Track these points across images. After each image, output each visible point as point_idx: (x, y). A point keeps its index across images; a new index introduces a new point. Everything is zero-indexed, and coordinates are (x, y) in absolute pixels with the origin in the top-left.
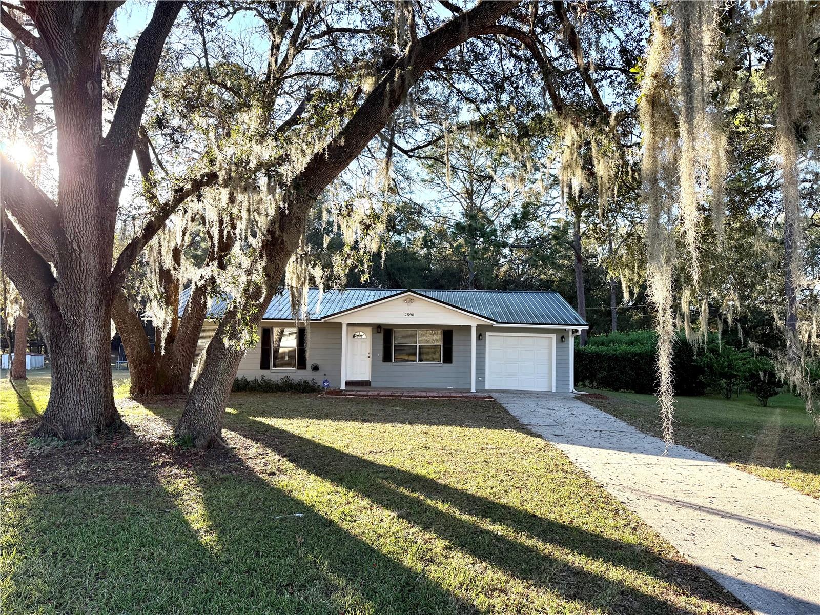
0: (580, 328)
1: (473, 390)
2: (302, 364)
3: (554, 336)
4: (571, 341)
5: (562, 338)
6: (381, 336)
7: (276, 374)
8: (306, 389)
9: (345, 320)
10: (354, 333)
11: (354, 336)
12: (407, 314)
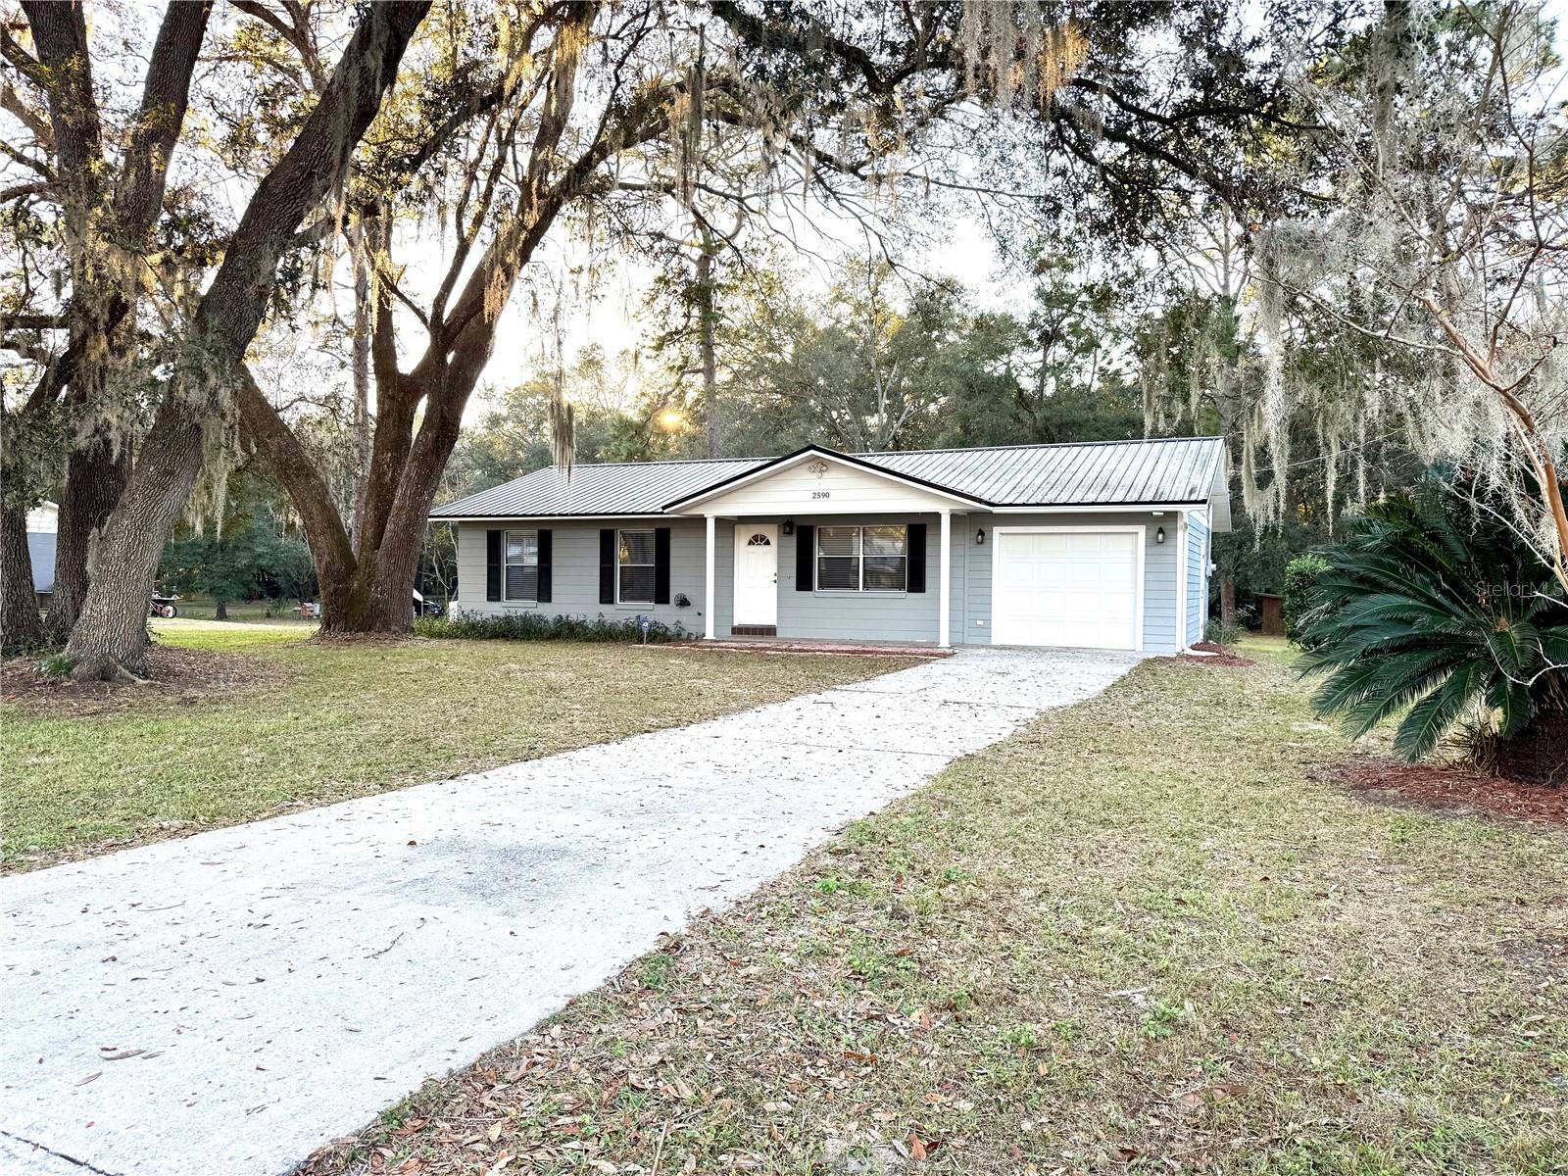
1: (943, 643)
2: (663, 597)
3: (1141, 530)
4: (1182, 540)
5: (1158, 534)
6: (792, 542)
7: (623, 612)
9: (711, 513)
10: (750, 537)
11: (750, 543)
12: (817, 495)
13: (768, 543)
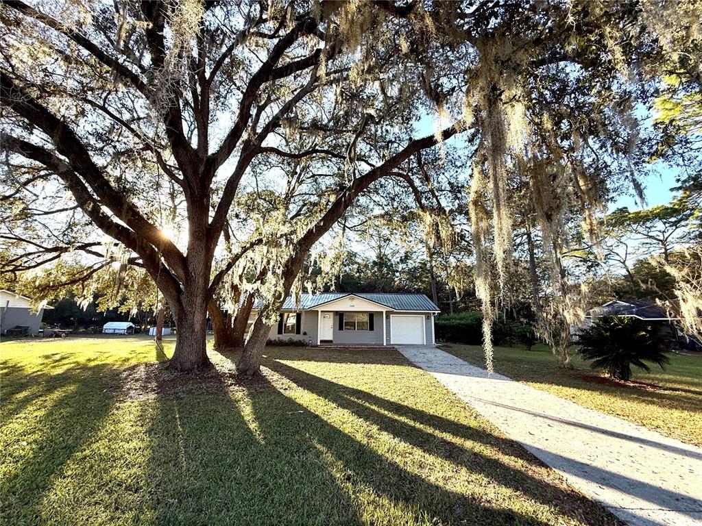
0: (436, 312)
1: (385, 344)
2: (298, 332)
3: (424, 316)
4: (433, 318)
5: (428, 317)
6: (338, 317)
7: (285, 337)
8: (300, 344)
9: (320, 309)
11: (324, 317)
12: (350, 306)
13: (330, 318)
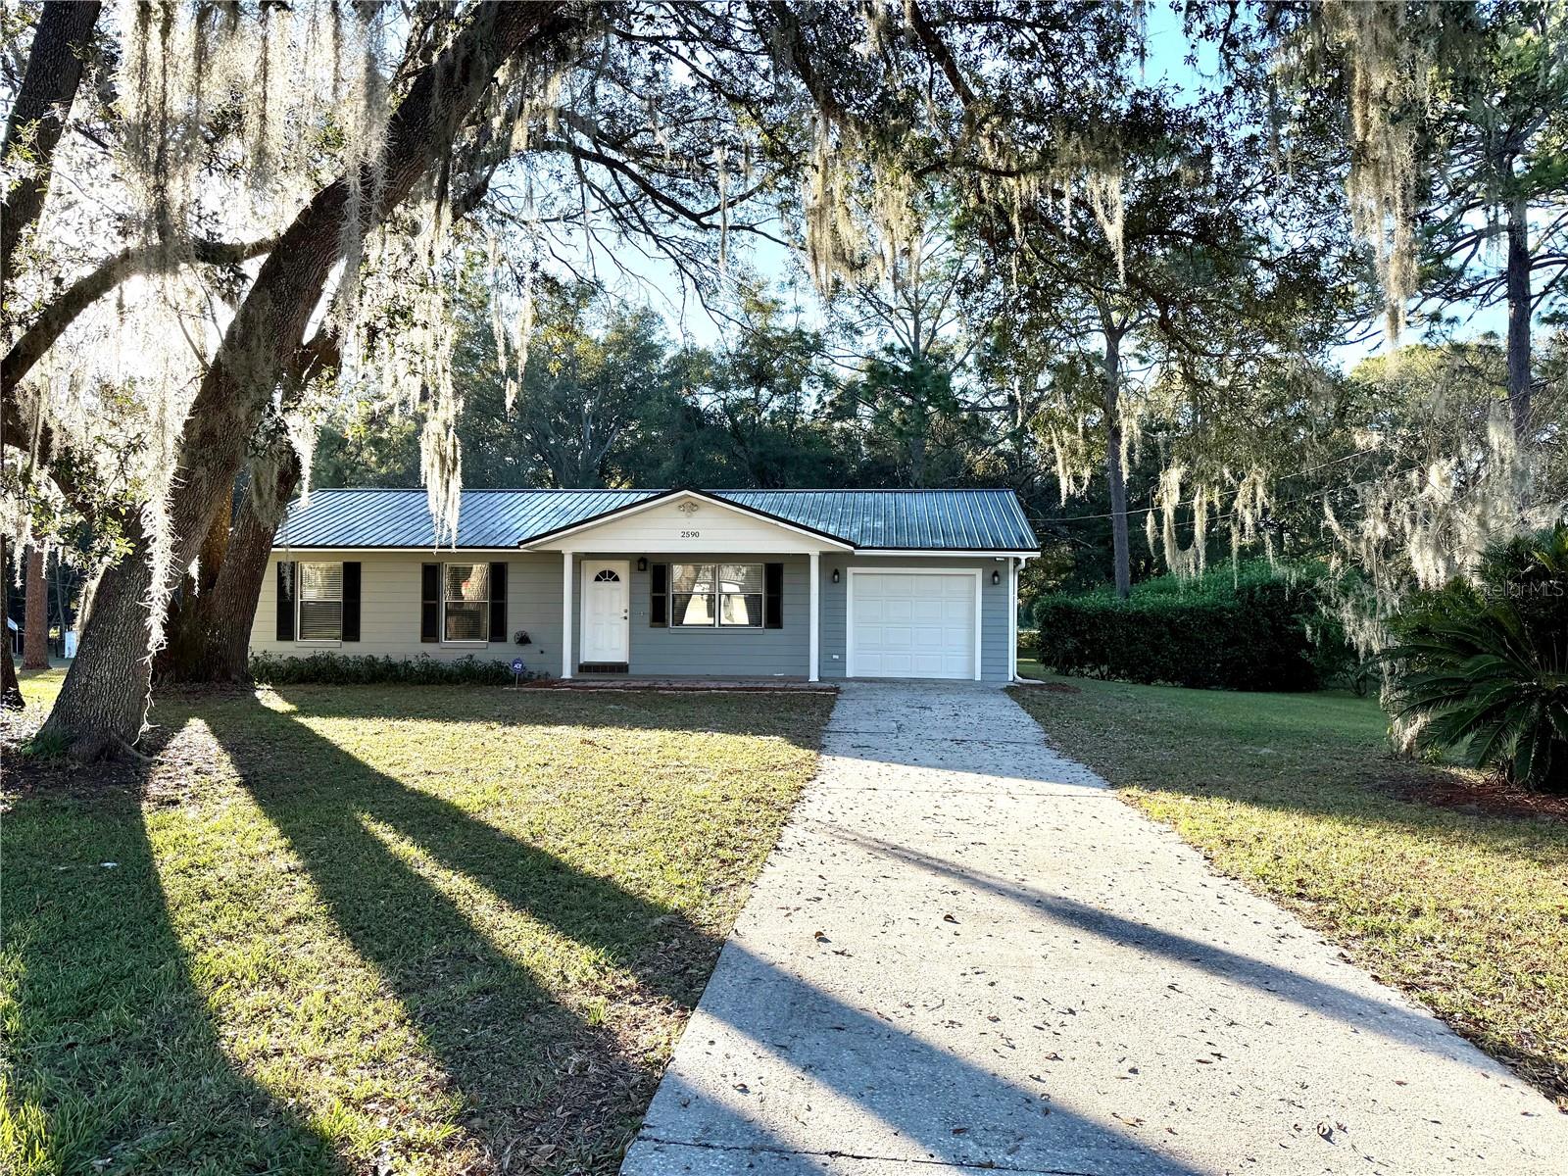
0: (1023, 556)
1: (814, 677)
2: (498, 633)
3: (978, 572)
4: (1013, 581)
5: (994, 575)
6: (647, 579)
7: (451, 650)
9: (569, 548)
10: (597, 573)
11: (598, 579)
12: (685, 534)
13: (617, 579)
